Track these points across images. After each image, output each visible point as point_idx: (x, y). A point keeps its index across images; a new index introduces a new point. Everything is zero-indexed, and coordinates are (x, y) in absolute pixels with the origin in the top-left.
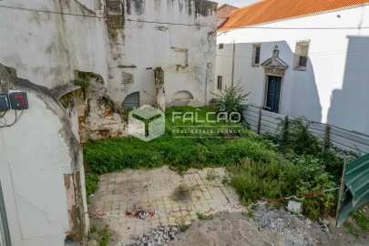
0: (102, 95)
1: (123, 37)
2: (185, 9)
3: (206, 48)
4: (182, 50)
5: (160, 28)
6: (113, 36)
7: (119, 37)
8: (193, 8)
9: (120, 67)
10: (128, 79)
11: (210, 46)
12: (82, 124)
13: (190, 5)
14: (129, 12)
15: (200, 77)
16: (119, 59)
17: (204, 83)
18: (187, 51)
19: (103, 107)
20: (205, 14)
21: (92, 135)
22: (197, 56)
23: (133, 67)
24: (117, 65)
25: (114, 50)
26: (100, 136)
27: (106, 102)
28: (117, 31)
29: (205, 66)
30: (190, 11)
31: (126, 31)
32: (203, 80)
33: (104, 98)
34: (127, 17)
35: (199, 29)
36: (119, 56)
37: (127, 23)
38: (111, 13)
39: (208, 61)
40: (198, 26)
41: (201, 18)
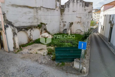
1: (64, 14)
2: (81, 5)
3: (87, 17)
4: (80, 18)
5: (73, 11)
6: (62, 14)
7: (63, 14)
8: (84, 5)
9: (63, 22)
10: (64, 25)
11: (89, 16)
12: (41, 34)
13: (83, 4)
14: (66, 8)
15: (85, 26)
17: (86, 28)
18: (81, 18)
20: (88, 6)
22: (84, 19)
28: (63, 13)
29: (87, 22)
30: (83, 6)
31: (65, 13)
32: (86, 27)
34: (65, 9)
35: (85, 11)
36: (63, 19)
37: (65, 10)
38: (62, 8)
39: (88, 21)
40: (85, 10)
41: (86, 8)
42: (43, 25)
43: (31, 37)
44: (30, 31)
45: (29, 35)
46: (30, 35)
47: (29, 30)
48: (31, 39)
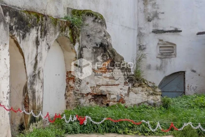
0: (99, 41)
12: (71, 83)
16: (155, 21)
19: (99, 58)
21: (82, 101)
23: (176, 31)
24: (152, 29)
25: (149, 7)
26: (93, 103)
27: (105, 50)
33: (102, 45)
36: (156, 15)
42: (89, 21)
43: (37, 87)
44: (37, 43)
45: (30, 69)
46: (34, 76)
47: (33, 34)
48: (37, 104)
